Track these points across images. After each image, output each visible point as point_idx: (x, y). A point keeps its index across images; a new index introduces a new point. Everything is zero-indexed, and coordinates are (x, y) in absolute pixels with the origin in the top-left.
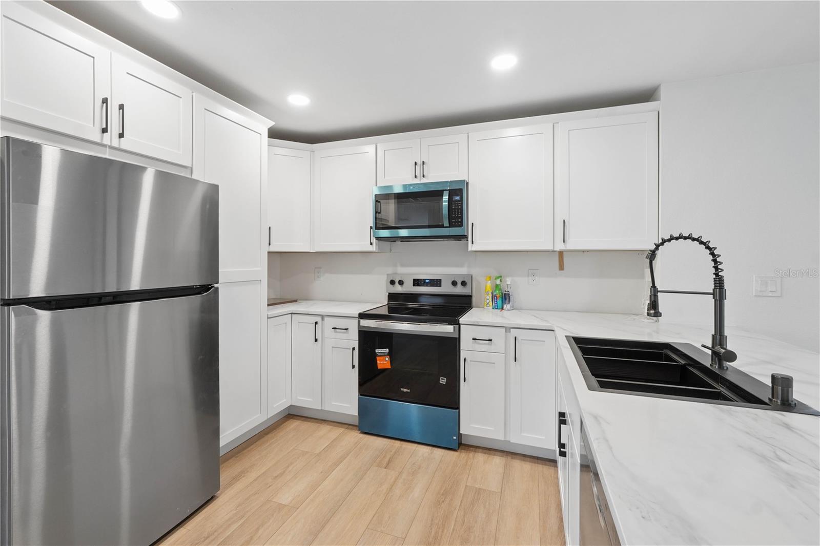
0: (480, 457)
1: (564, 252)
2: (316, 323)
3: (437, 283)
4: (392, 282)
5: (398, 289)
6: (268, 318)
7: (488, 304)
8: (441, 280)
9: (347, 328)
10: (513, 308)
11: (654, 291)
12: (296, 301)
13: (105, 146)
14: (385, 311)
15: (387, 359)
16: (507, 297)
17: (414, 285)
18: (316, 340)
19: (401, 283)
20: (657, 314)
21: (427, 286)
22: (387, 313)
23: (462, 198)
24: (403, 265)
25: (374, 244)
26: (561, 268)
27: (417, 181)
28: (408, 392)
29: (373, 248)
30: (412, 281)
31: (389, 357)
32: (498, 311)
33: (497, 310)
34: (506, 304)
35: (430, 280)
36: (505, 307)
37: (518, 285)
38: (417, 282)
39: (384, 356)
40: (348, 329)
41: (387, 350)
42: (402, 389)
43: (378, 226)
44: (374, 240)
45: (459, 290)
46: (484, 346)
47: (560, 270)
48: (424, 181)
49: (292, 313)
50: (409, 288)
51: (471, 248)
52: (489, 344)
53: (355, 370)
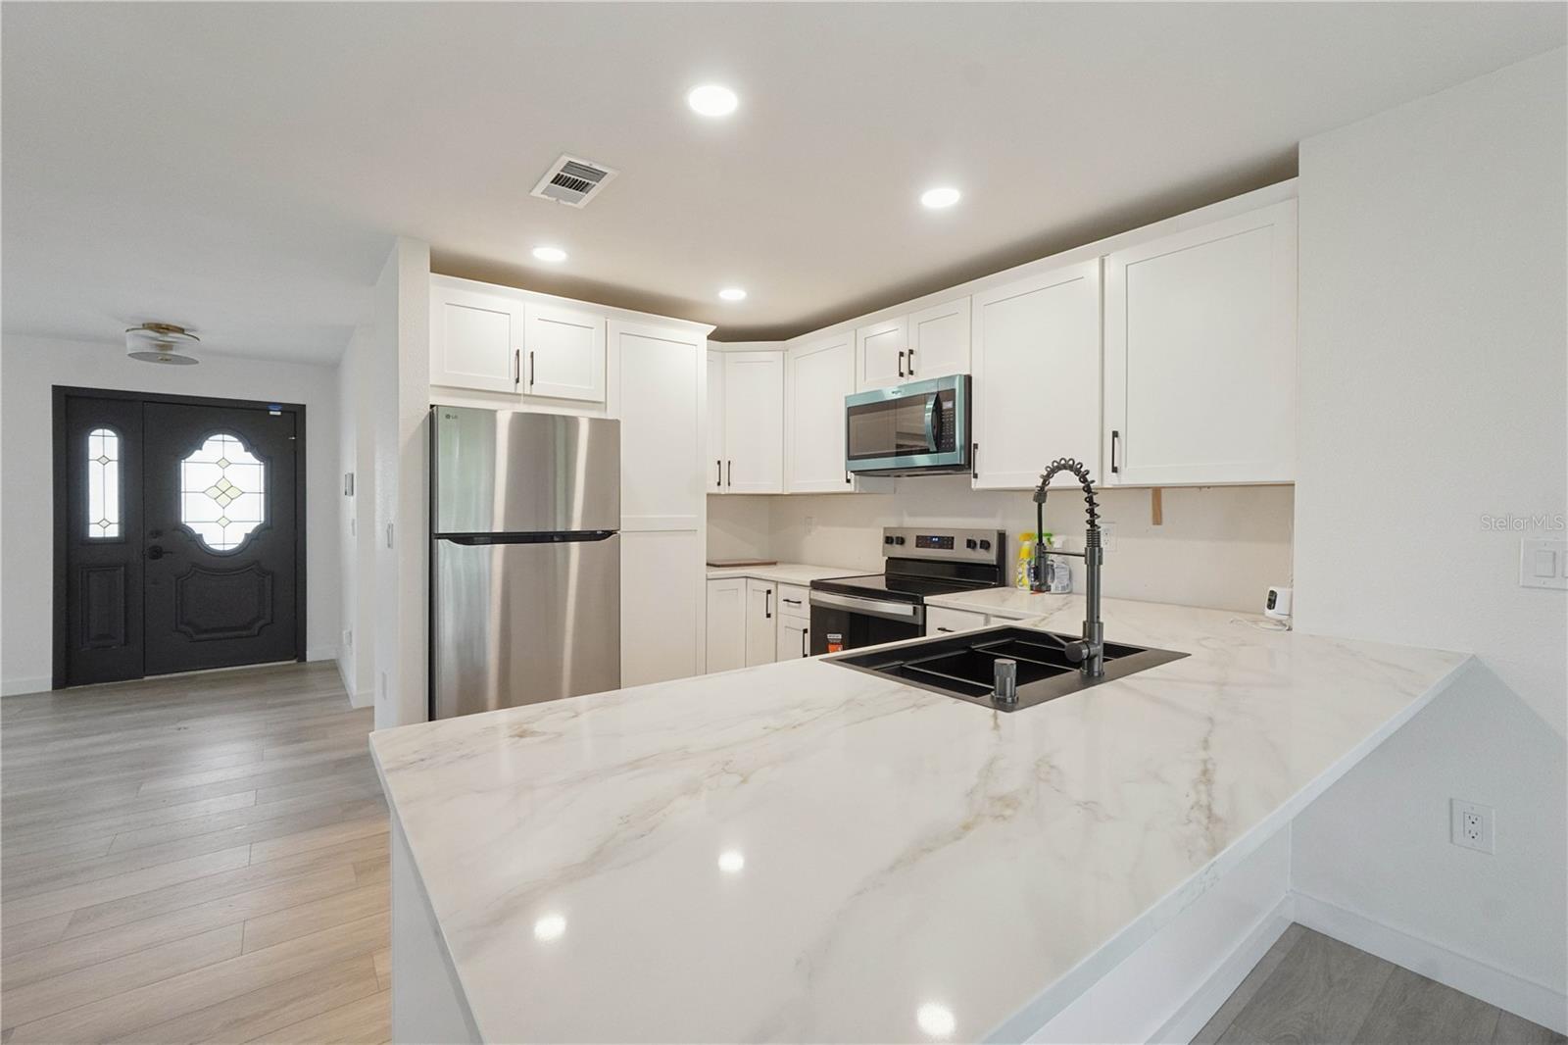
1: (1163, 490)
2: (769, 592)
3: (947, 542)
4: (889, 540)
5: (898, 551)
6: (708, 579)
8: (953, 538)
9: (799, 600)
12: (775, 563)
13: (520, 395)
14: (880, 584)
17: (917, 546)
18: (769, 616)
19: (901, 541)
21: (934, 548)
22: (883, 587)
23: (954, 405)
24: (912, 514)
25: (852, 481)
26: (1157, 519)
27: (903, 382)
29: (850, 488)
30: (915, 538)
35: (939, 537)
38: (923, 541)
39: (836, 644)
40: (800, 602)
41: (840, 636)
43: (851, 454)
44: (851, 476)
45: (979, 556)
47: (1154, 524)
48: (912, 380)
49: (747, 577)
50: (911, 551)
51: (976, 484)
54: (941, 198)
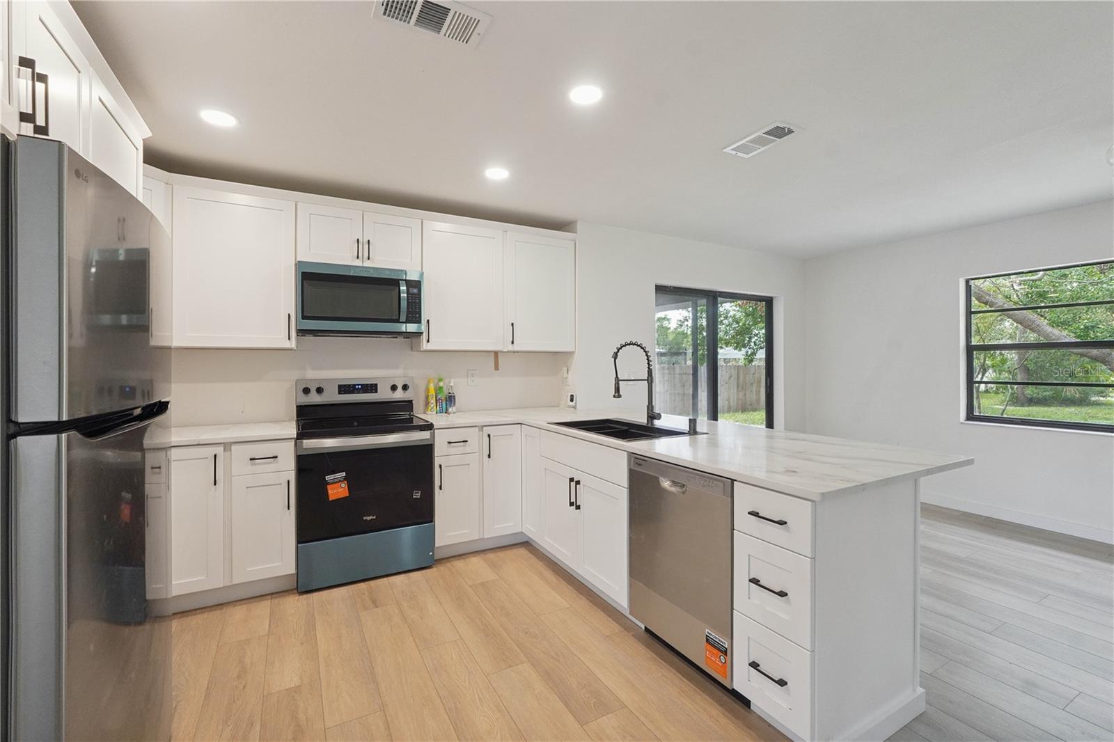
0: (459, 564)
1: (499, 353)
2: (216, 456)
3: (372, 388)
4: (306, 391)
7: (432, 408)
8: (377, 384)
9: (275, 455)
10: (458, 411)
11: (617, 380)
15: (343, 485)
16: (453, 399)
17: (340, 393)
18: (216, 483)
19: (320, 391)
20: (619, 396)
21: (358, 393)
23: (420, 291)
25: (293, 339)
26: (497, 368)
27: (358, 263)
28: (374, 519)
29: (292, 344)
30: (337, 386)
31: (346, 482)
32: (444, 415)
33: (442, 414)
34: (451, 406)
35: (362, 385)
36: (450, 410)
37: (459, 385)
38: (344, 389)
39: (339, 482)
40: (276, 457)
41: (344, 474)
42: (364, 518)
43: (305, 314)
44: (293, 334)
45: (399, 395)
46: (458, 449)
47: (496, 370)
48: (367, 264)
50: (331, 397)
51: (425, 346)
52: (463, 446)
53: (290, 513)
54: (497, 173)
